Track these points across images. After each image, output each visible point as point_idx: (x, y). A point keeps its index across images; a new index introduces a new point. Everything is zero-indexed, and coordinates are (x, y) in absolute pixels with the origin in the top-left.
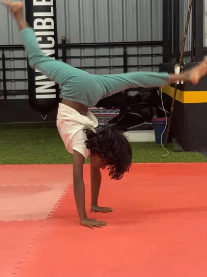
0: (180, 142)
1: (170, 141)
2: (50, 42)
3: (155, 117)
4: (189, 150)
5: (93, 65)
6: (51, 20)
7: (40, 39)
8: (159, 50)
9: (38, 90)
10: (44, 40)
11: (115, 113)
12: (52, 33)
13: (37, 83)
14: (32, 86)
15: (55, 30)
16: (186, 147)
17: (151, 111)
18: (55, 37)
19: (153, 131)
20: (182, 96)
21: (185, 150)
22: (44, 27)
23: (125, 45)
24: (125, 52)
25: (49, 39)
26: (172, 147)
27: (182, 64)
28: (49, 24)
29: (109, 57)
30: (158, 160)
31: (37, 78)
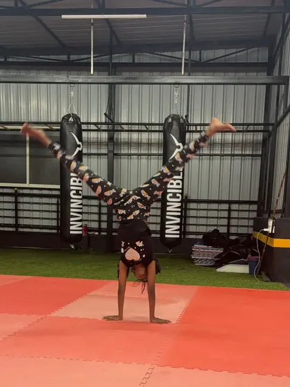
0: (268, 275)
1: (260, 273)
2: (178, 197)
3: (249, 256)
4: (274, 281)
5: (206, 216)
6: (180, 182)
7: (171, 195)
8: (255, 207)
9: (167, 231)
10: (174, 196)
11: (220, 251)
12: (180, 191)
13: (167, 226)
14: (163, 228)
15: (182, 189)
16: (273, 278)
17: (247, 251)
18: (182, 194)
19: (248, 266)
20: (272, 242)
21: (272, 281)
22: (175, 186)
23: (230, 202)
24: (230, 208)
25: (178, 195)
26: (262, 278)
27: (274, 219)
28: (178, 184)
29: (217, 210)
30: (252, 287)
31: (167, 223)
